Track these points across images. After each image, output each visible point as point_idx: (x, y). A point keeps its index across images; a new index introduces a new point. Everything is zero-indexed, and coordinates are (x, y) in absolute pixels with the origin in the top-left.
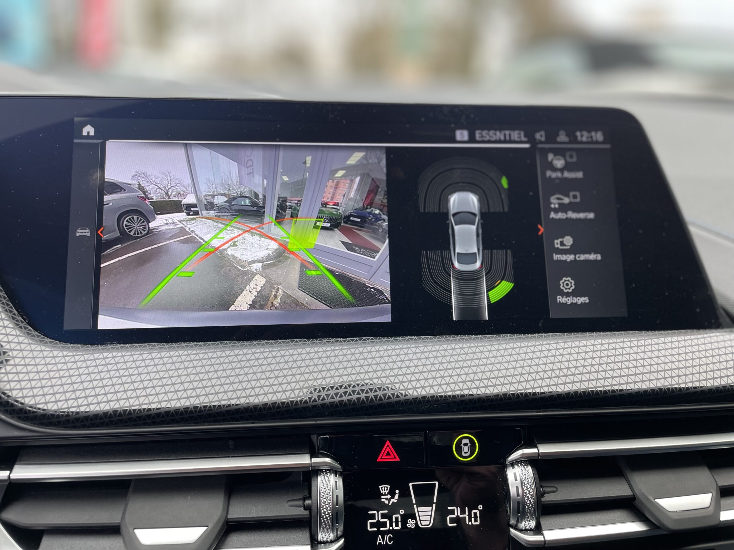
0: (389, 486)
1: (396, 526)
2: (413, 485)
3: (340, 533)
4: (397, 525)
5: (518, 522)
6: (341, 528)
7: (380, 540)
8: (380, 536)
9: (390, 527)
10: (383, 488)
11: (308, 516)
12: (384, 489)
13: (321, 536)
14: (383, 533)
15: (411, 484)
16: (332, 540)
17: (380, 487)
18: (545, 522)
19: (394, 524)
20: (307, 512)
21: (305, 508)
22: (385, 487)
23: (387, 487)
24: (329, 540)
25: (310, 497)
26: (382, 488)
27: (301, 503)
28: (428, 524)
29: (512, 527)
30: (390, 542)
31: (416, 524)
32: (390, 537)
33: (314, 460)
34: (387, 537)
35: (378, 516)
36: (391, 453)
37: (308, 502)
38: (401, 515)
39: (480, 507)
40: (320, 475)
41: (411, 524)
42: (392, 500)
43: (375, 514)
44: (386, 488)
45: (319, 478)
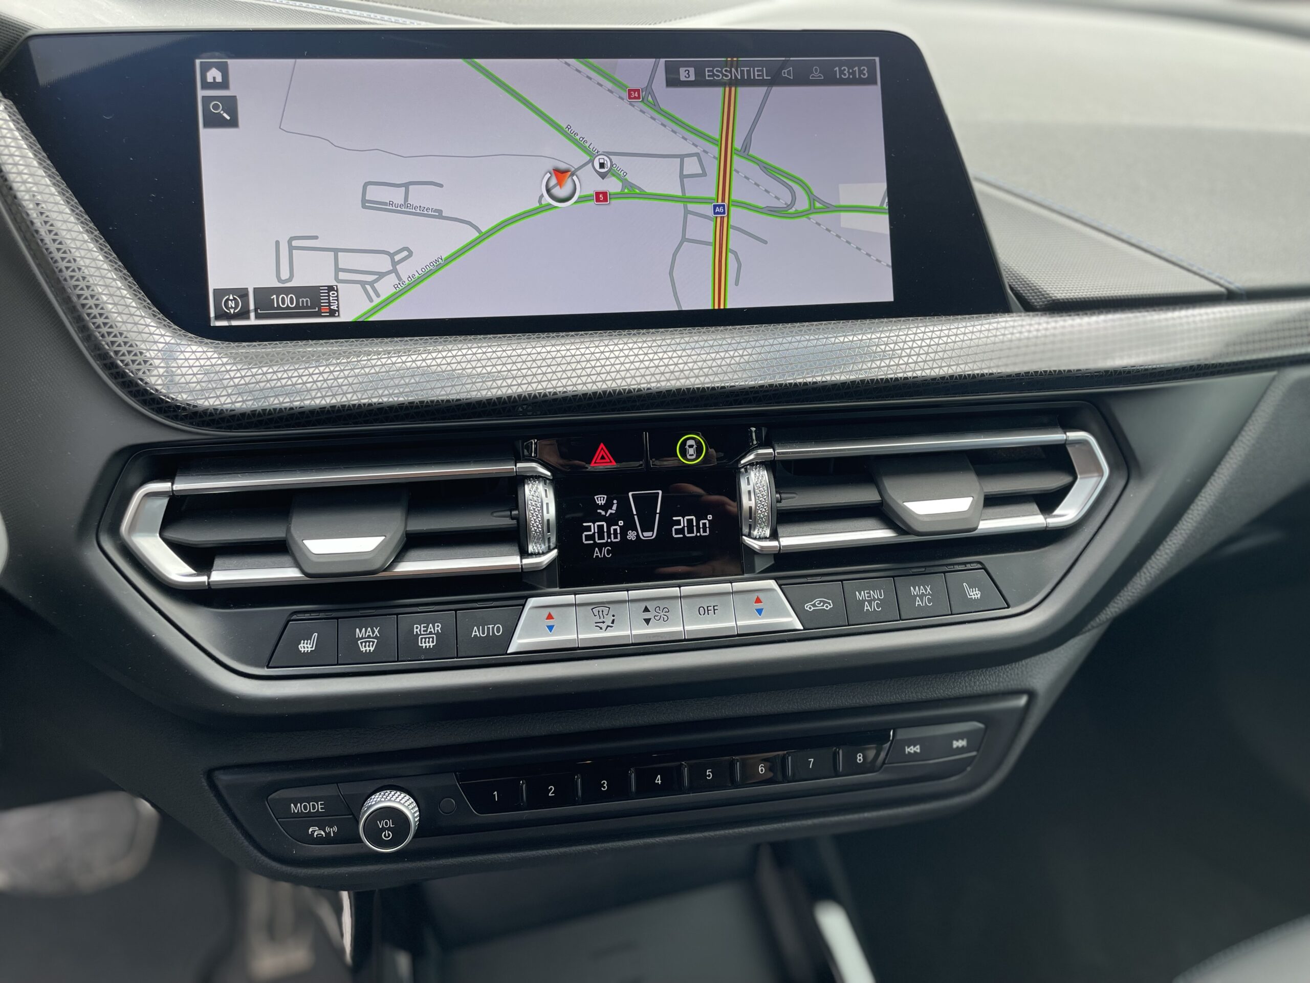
0: (605, 496)
1: (614, 539)
2: (632, 495)
3: (552, 545)
4: (616, 537)
5: (750, 529)
6: (553, 540)
7: (597, 553)
8: (597, 549)
9: (608, 539)
10: (599, 499)
11: (516, 525)
12: (601, 500)
13: (531, 549)
14: (600, 547)
15: (630, 494)
16: (545, 551)
17: (596, 497)
18: (780, 530)
19: (612, 536)
20: (515, 522)
21: (512, 518)
22: (601, 497)
23: (604, 498)
24: (541, 552)
25: (517, 508)
26: (597, 498)
27: (508, 513)
28: (651, 535)
29: (745, 536)
30: (608, 555)
31: (638, 536)
32: (608, 549)
33: (519, 465)
34: (605, 550)
35: (594, 527)
36: (606, 457)
37: (515, 513)
38: (619, 526)
39: (710, 517)
40: (528, 484)
41: (631, 535)
42: (610, 511)
43: (590, 526)
44: (602, 499)
45: (526, 486)
